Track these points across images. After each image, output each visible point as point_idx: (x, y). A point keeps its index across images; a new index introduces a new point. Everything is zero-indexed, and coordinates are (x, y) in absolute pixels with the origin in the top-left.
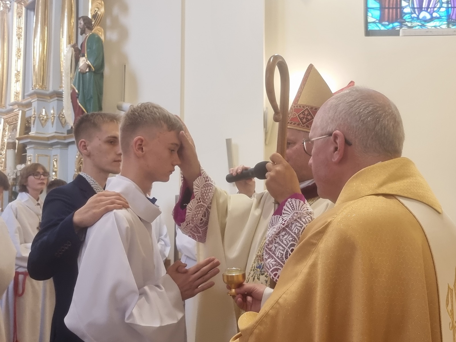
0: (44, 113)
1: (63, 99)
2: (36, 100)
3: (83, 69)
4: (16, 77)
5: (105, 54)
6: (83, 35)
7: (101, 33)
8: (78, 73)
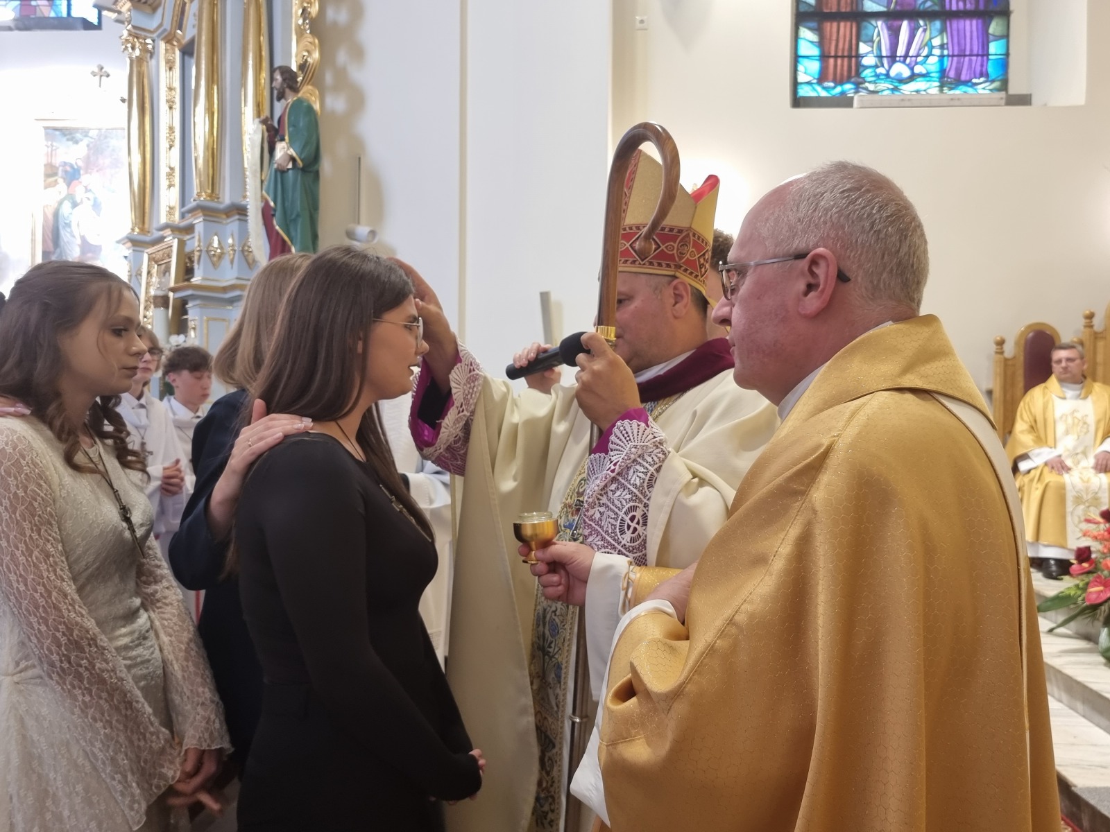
0: (216, 244)
1: (248, 218)
2: (201, 219)
3: (282, 164)
4: (169, 179)
5: (320, 136)
6: (281, 101)
7: (313, 98)
8: (273, 171)
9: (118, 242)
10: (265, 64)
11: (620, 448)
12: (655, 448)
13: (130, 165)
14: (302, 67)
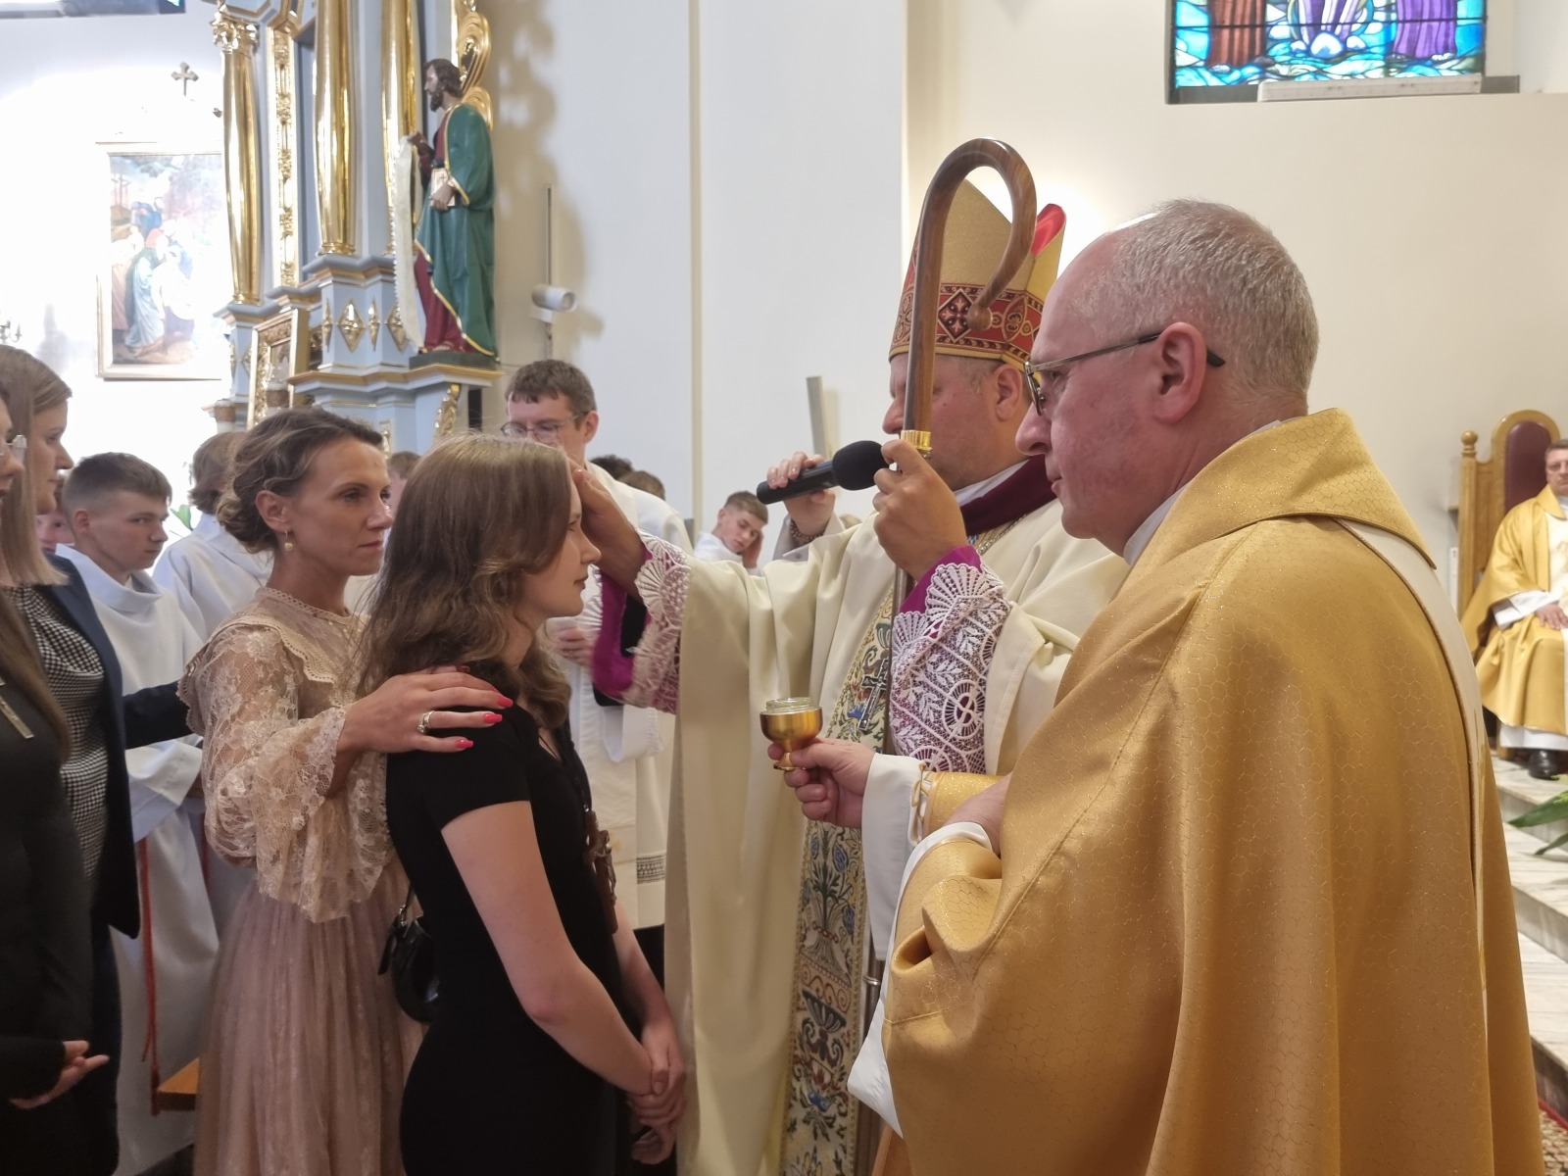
0: (351, 316)
1: (395, 278)
2: (331, 282)
3: (441, 200)
4: (284, 224)
5: (494, 160)
6: (438, 111)
7: (483, 105)
8: (429, 210)
9: (216, 315)
10: (415, 57)
11: (943, 603)
12: (992, 601)
13: (229, 206)
14: (467, 59)
